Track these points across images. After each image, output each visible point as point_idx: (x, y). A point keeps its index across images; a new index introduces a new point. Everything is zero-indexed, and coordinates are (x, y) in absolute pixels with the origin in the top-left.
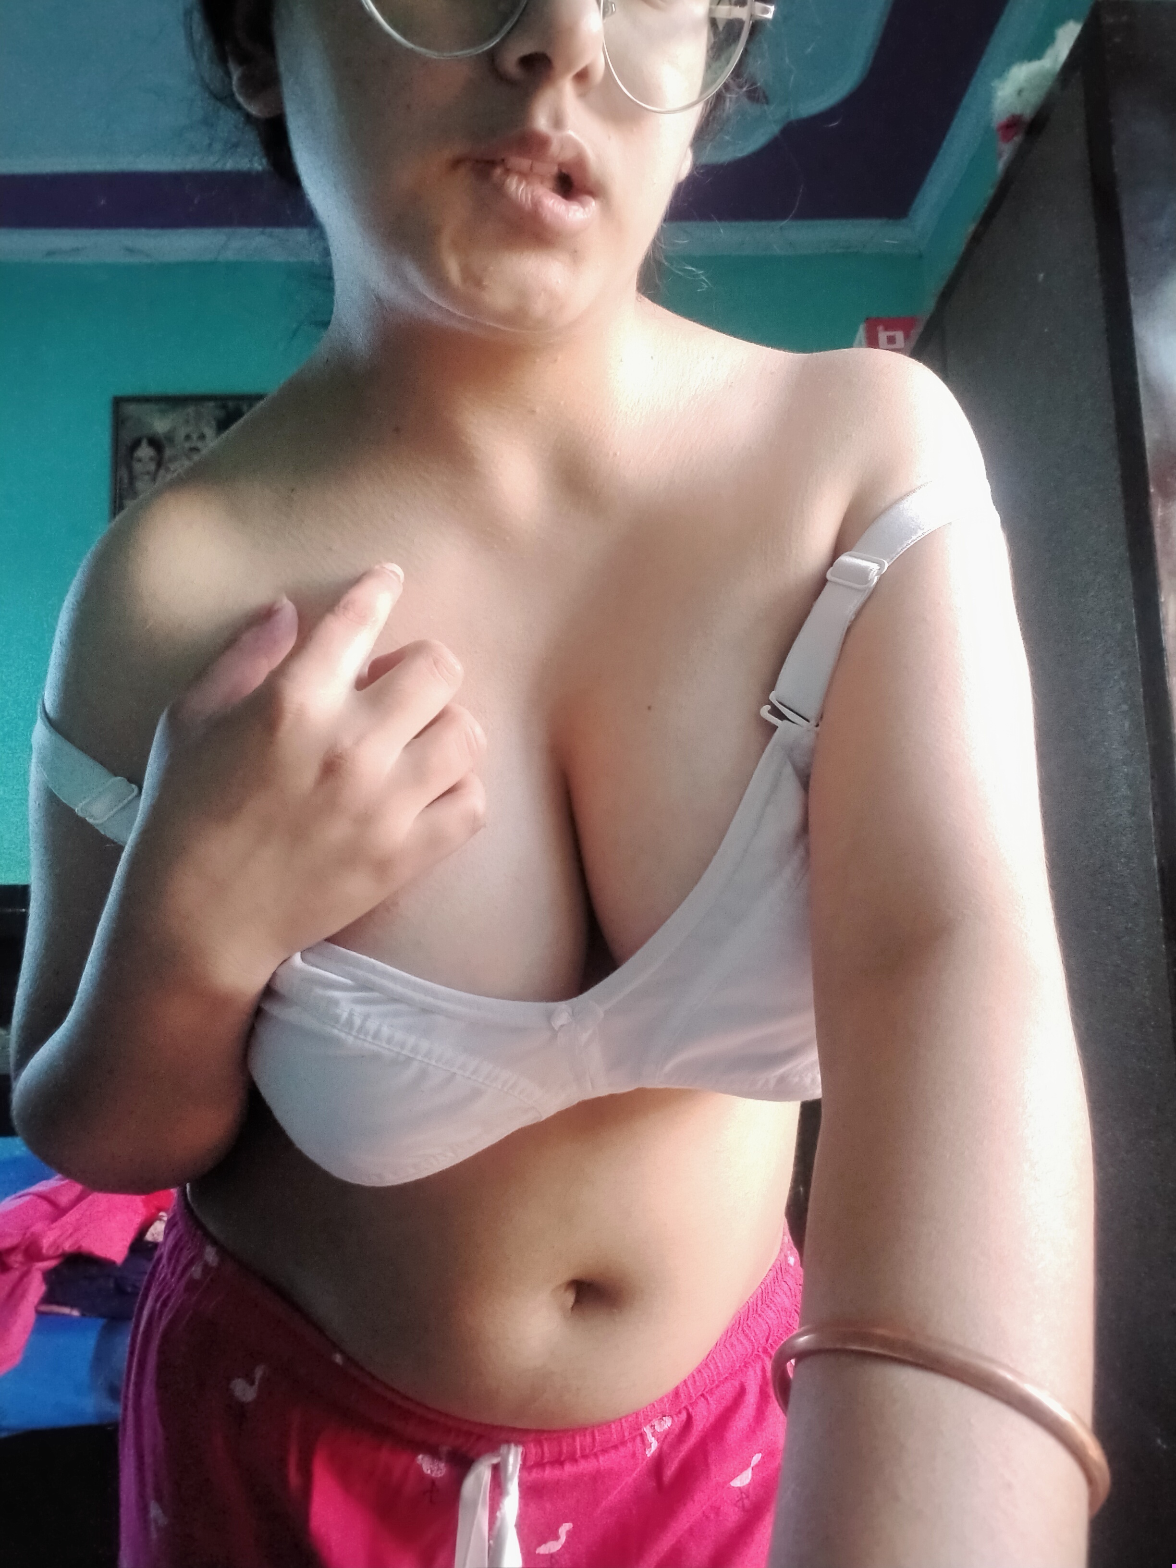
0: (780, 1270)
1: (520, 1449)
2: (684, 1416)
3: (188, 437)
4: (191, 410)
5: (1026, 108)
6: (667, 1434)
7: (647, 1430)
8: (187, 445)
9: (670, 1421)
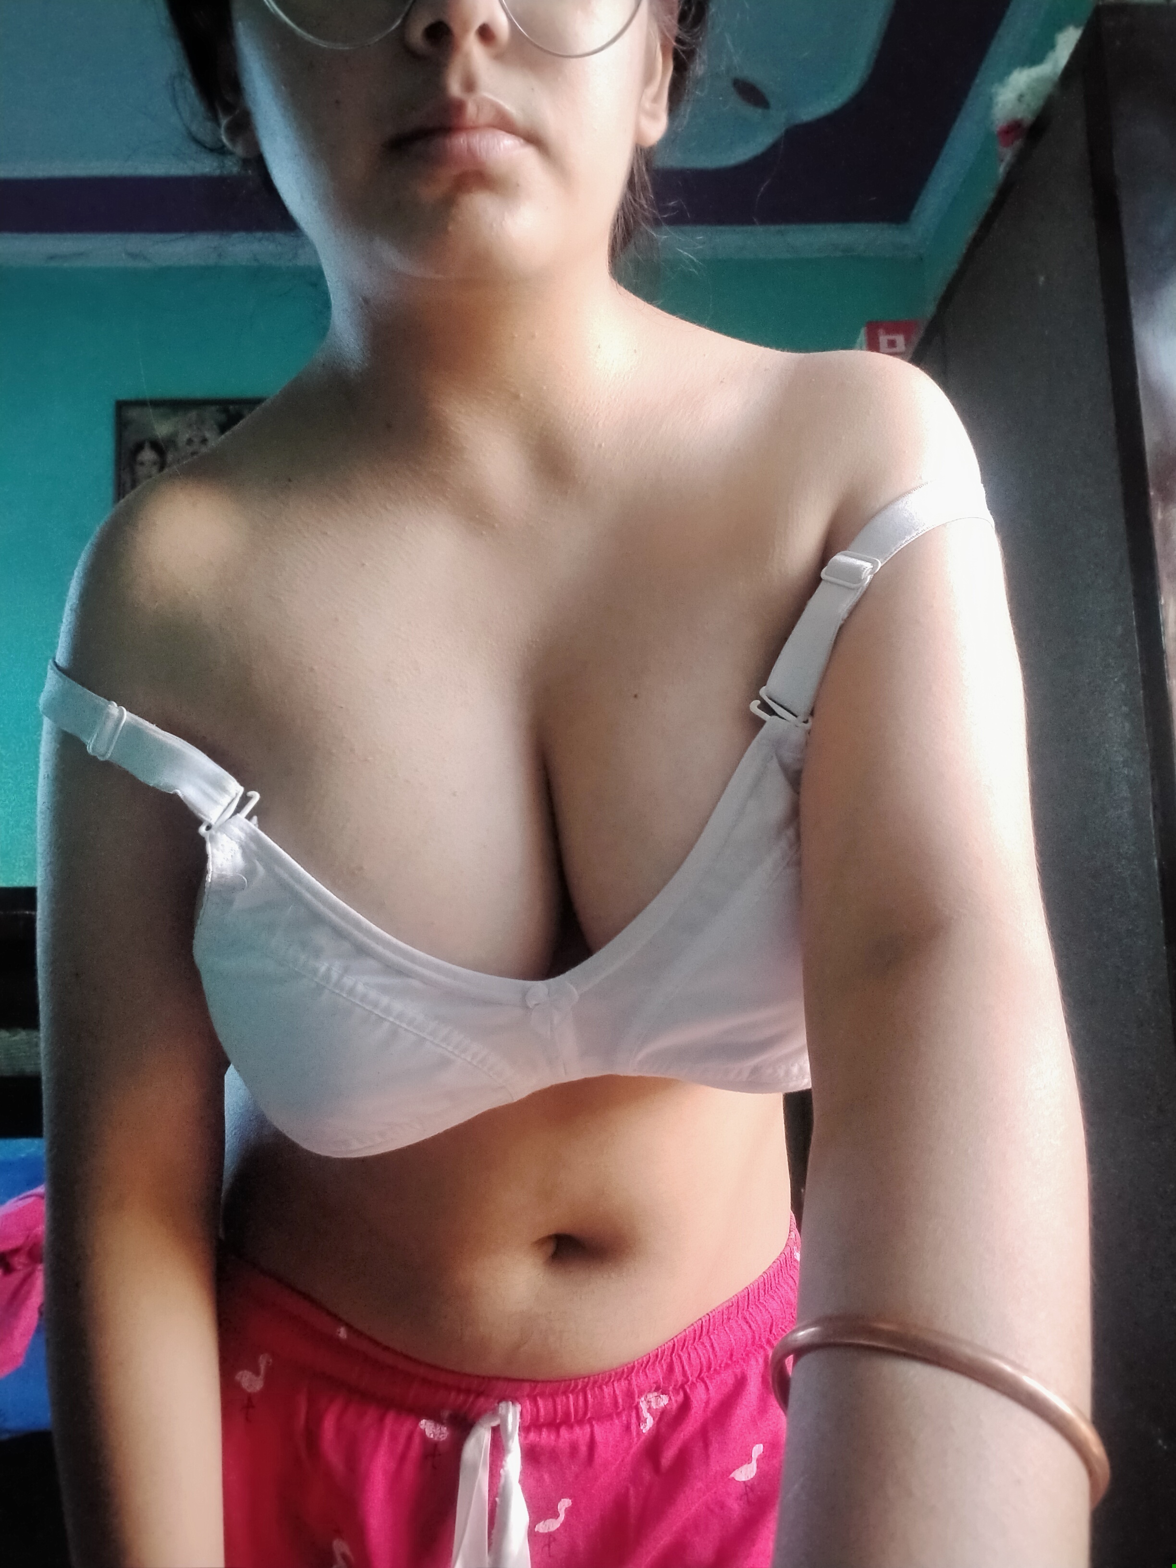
0: (784, 1263)
1: (519, 1408)
2: (680, 1397)
3: (190, 442)
4: (193, 415)
5: (1026, 114)
6: (664, 1412)
7: (643, 1406)
8: (190, 449)
9: (667, 1399)
